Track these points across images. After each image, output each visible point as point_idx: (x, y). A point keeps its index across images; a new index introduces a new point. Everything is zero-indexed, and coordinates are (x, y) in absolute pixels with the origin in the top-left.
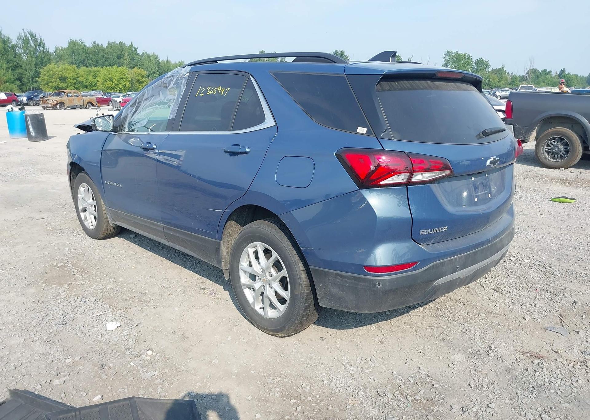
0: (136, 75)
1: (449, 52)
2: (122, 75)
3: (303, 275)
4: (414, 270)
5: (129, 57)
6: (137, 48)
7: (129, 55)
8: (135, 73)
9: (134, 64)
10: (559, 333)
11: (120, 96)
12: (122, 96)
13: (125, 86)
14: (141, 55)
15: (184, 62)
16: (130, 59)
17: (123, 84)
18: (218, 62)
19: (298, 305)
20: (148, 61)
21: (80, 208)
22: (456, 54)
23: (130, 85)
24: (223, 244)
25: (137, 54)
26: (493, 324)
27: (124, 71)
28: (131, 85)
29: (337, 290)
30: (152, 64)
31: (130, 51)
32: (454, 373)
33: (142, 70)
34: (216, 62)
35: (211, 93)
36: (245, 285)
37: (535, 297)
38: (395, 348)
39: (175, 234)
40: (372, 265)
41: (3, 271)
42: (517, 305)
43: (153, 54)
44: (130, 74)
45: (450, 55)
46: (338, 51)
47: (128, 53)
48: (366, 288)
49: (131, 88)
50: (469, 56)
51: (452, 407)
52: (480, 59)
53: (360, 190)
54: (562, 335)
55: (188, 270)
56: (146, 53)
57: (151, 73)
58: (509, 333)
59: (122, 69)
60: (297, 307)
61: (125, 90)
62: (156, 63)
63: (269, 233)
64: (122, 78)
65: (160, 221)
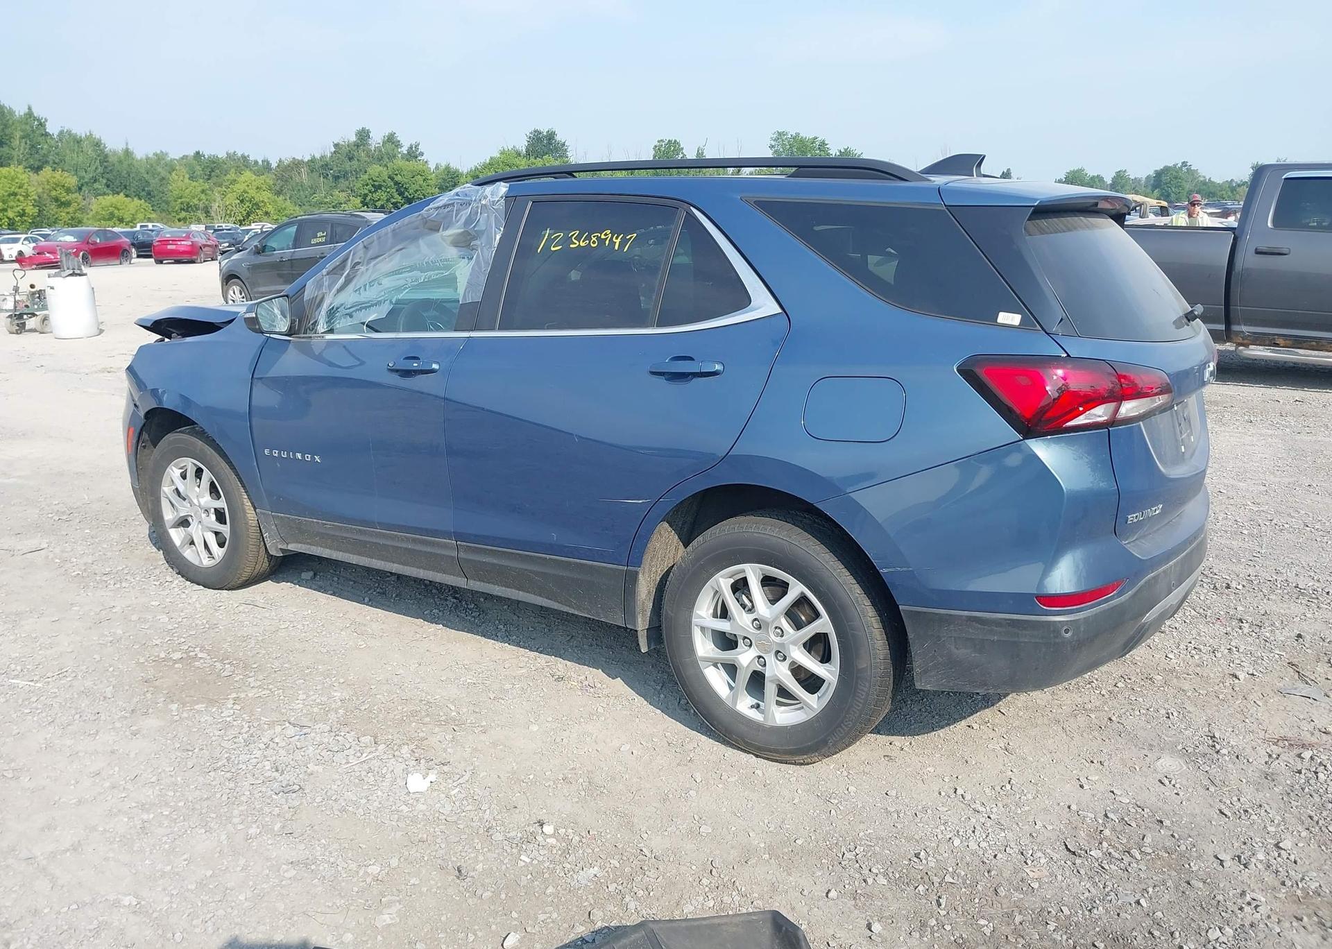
0: (49, 187)
1: (780, 134)
2: (13, 187)
3: (876, 626)
4: (1119, 595)
5: (26, 143)
6: (46, 120)
7: (25, 137)
8: (48, 182)
9: (39, 160)
10: (1309, 698)
11: (19, 239)
12: (25, 239)
13: (22, 214)
14: (55, 136)
15: (167, 154)
16: (28, 146)
17: (18, 208)
18: (575, 174)
19: (864, 691)
20: (77, 153)
21: (169, 516)
22: (795, 138)
23: (36, 210)
24: (643, 574)
25: (47, 134)
26: (1189, 694)
27: (19, 175)
28: (39, 211)
29: (969, 651)
30: (87, 159)
31: (28, 127)
32: (1181, 794)
33: (66, 174)
34: (570, 174)
35: (582, 244)
36: (706, 660)
37: (1226, 634)
38: (1042, 760)
39: (495, 561)
40: (1054, 592)
41: (39, 685)
42: (1204, 651)
43: (88, 134)
44: (35, 183)
45: (783, 141)
46: (542, 130)
47: (22, 134)
48: (1037, 641)
49: (38, 219)
50: (823, 144)
51: (1218, 859)
52: (846, 150)
53: (1026, 441)
54: (1315, 700)
55: (496, 642)
56: (69, 132)
57: (86, 180)
58: (1226, 706)
59: (13, 173)
60: (862, 695)
61: (22, 222)
62: (99, 156)
63: (784, 542)
64: (15, 194)
65: (446, 535)
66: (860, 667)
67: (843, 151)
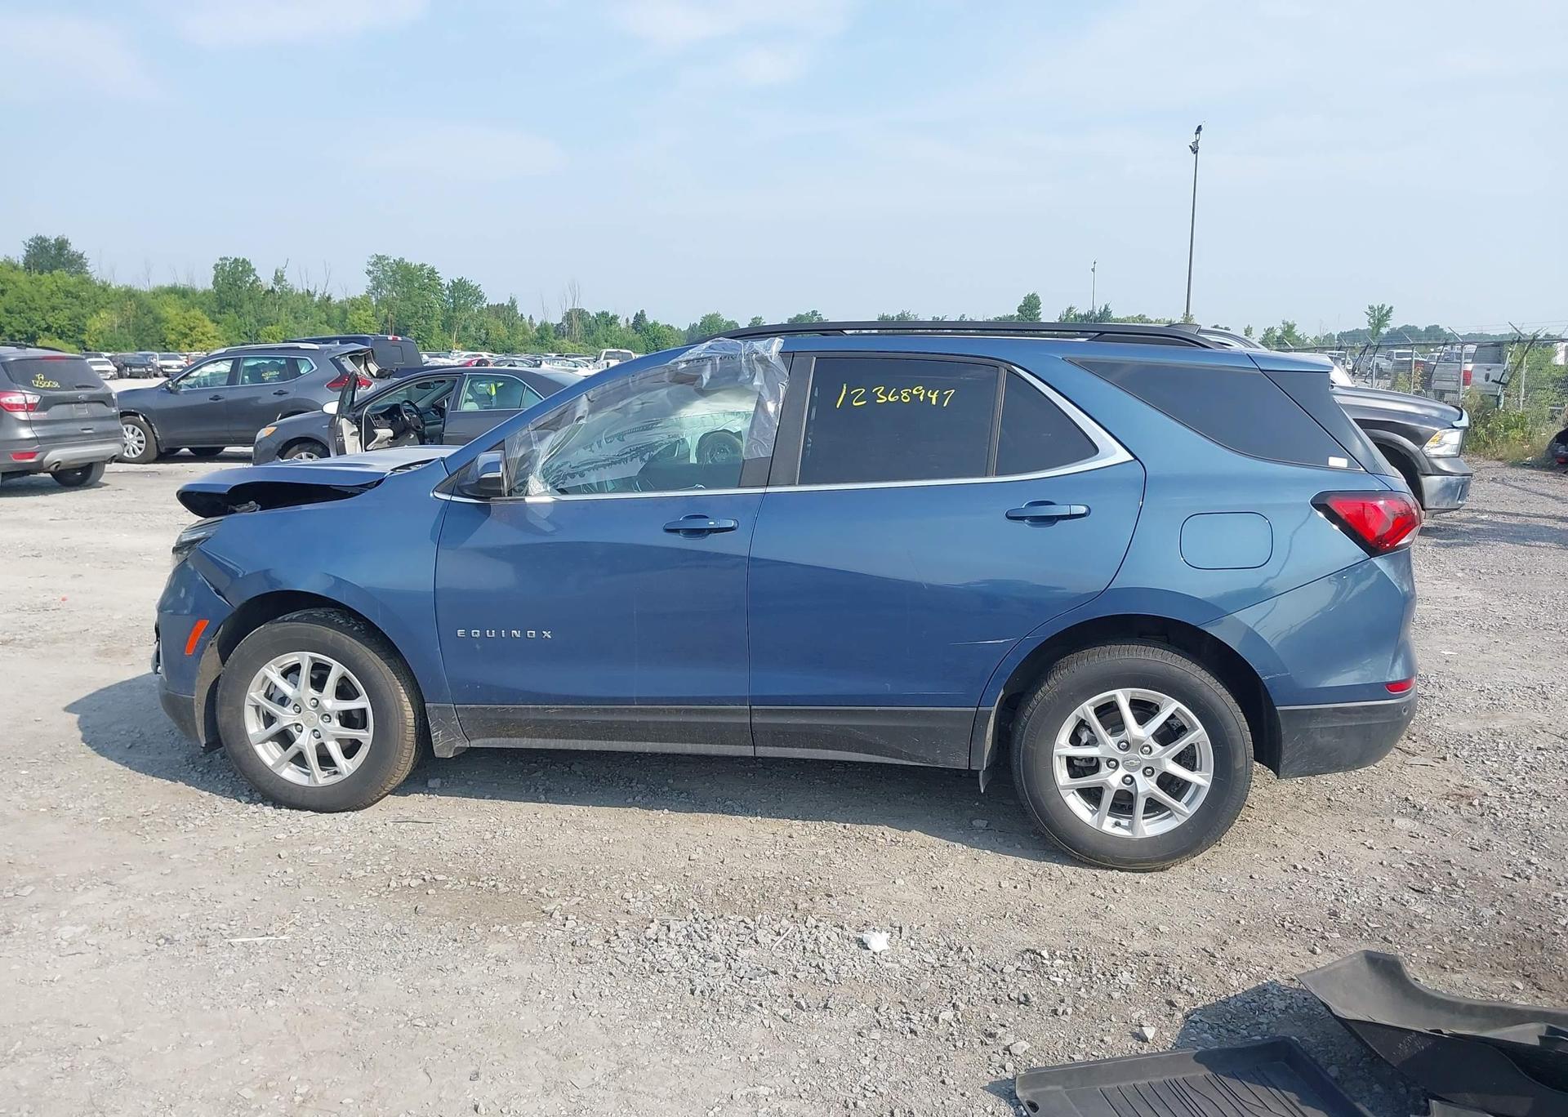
1: (379, 258)
22: (399, 263)
35: (891, 400)
39: (803, 721)
45: (383, 266)
46: (48, 237)
48: (1385, 721)
50: (433, 272)
52: (460, 280)
53: (1372, 559)
63: (1161, 664)
65: (741, 700)
66: (1237, 768)
67: (456, 281)
